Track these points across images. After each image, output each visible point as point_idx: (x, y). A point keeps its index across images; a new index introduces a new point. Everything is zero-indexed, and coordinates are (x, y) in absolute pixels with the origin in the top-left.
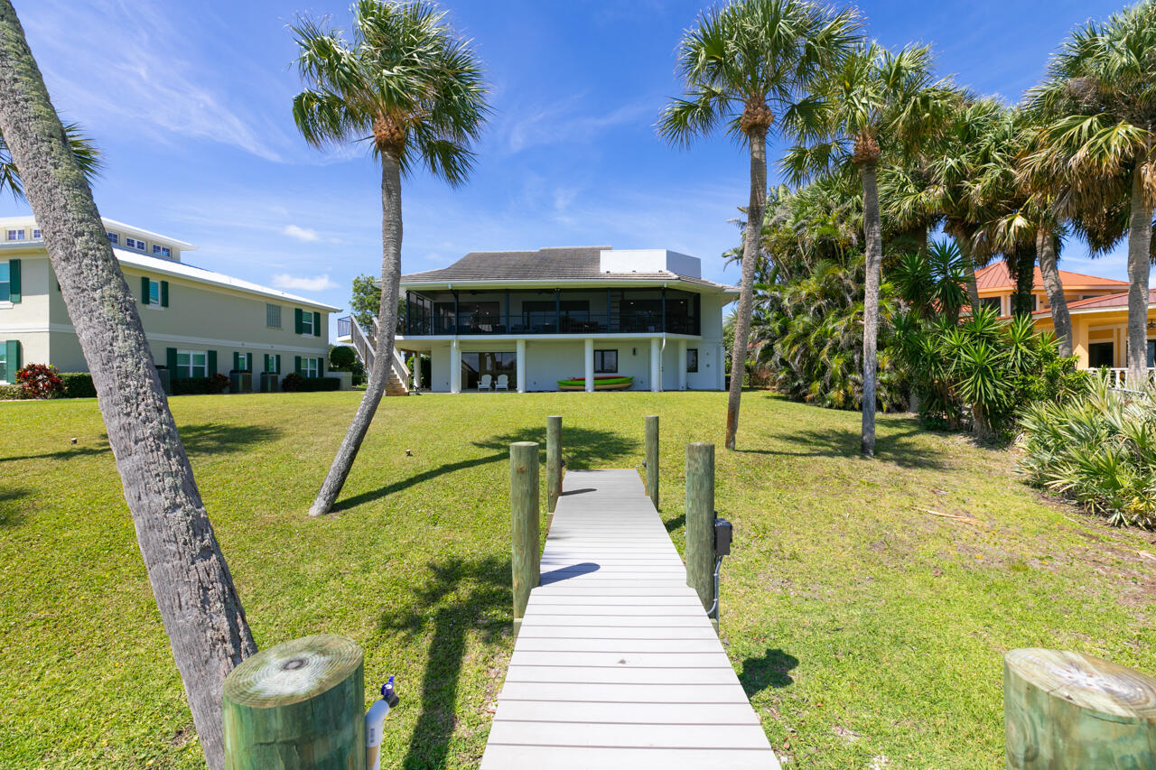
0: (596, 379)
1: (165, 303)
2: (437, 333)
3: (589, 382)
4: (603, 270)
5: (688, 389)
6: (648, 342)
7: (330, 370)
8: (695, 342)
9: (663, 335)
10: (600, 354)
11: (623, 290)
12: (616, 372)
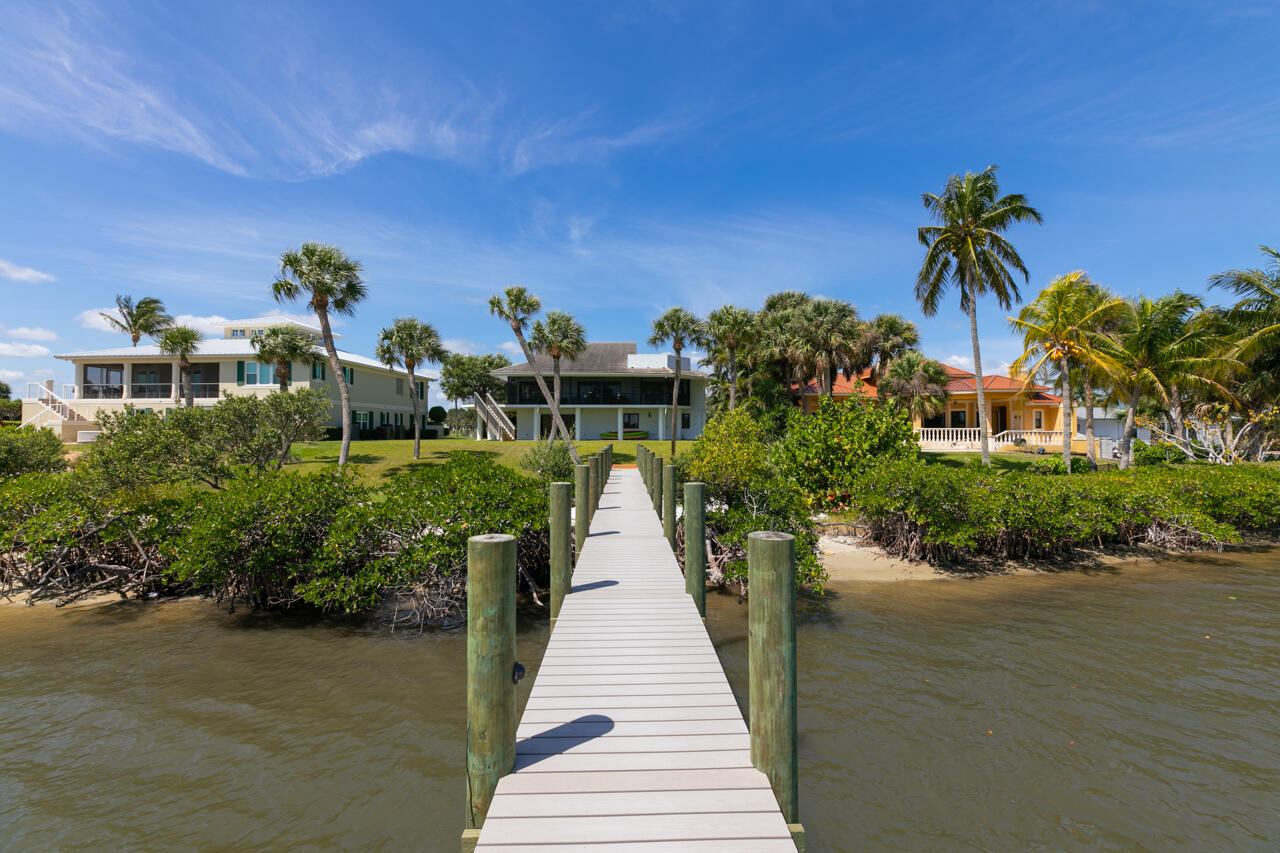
0: (625, 432)
1: (323, 378)
2: (521, 403)
3: (620, 434)
4: (629, 366)
5: (683, 439)
6: (657, 409)
7: (430, 424)
8: (687, 410)
9: (665, 406)
10: (627, 416)
11: (642, 378)
12: (638, 427)
